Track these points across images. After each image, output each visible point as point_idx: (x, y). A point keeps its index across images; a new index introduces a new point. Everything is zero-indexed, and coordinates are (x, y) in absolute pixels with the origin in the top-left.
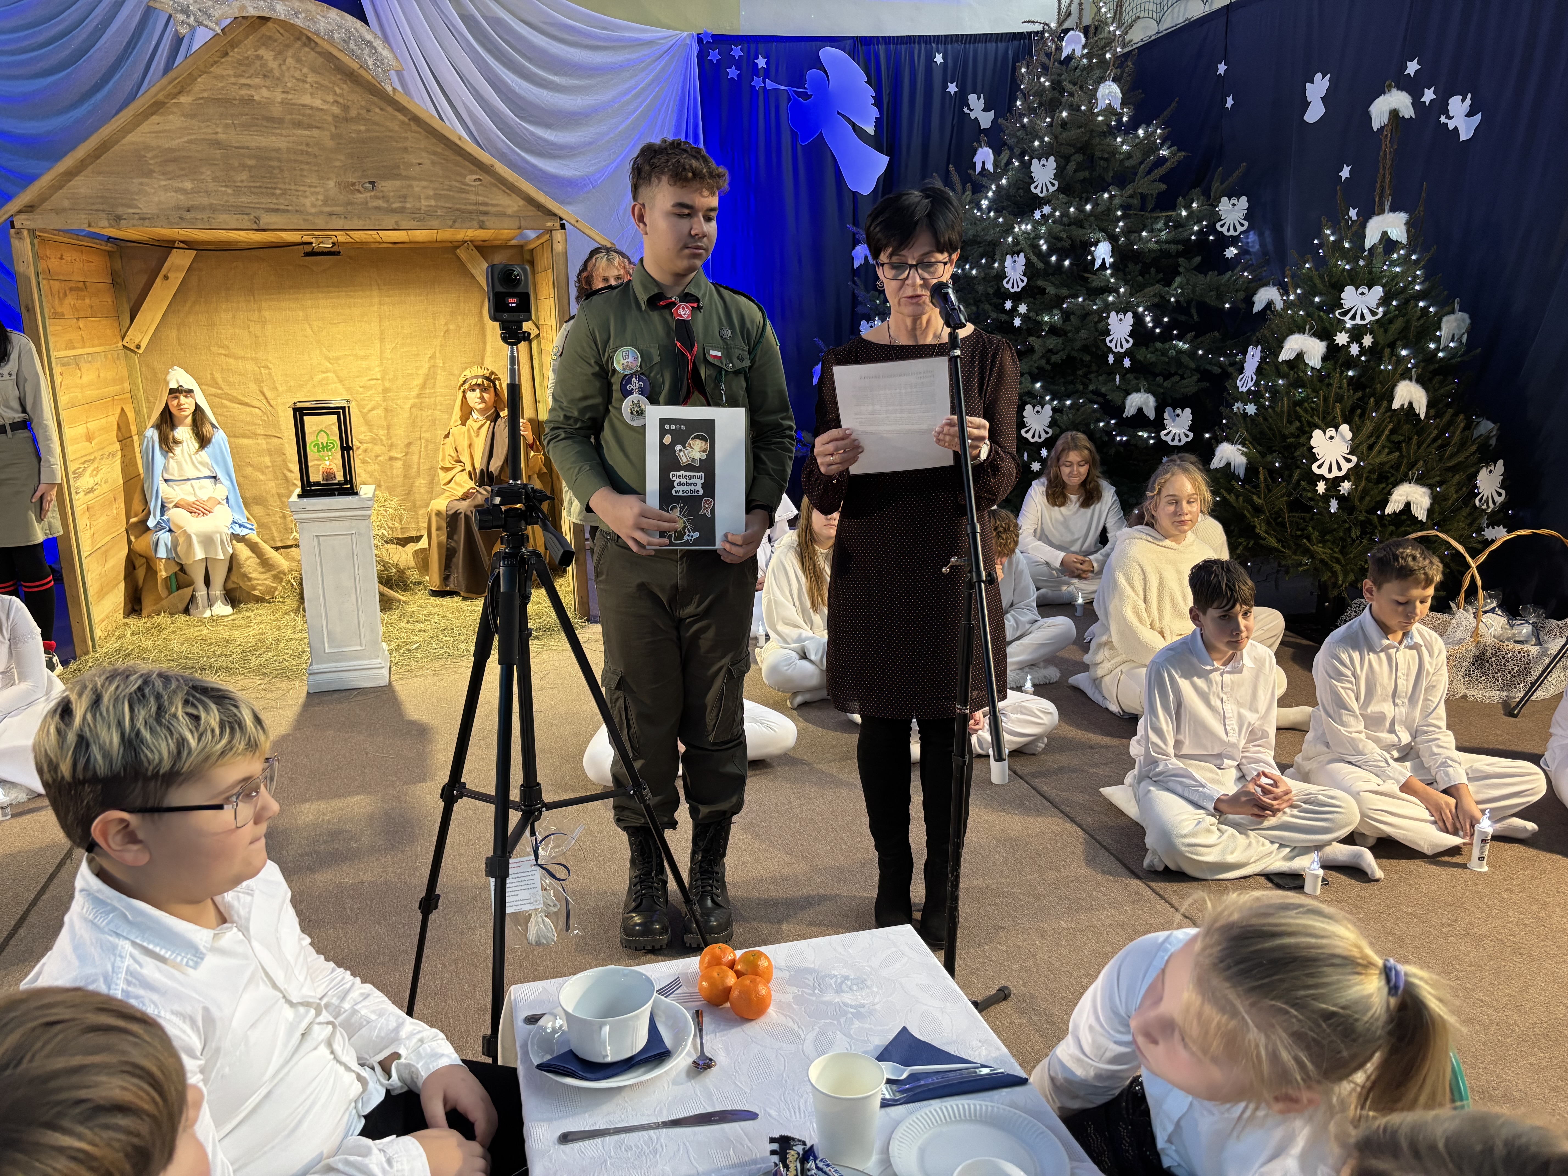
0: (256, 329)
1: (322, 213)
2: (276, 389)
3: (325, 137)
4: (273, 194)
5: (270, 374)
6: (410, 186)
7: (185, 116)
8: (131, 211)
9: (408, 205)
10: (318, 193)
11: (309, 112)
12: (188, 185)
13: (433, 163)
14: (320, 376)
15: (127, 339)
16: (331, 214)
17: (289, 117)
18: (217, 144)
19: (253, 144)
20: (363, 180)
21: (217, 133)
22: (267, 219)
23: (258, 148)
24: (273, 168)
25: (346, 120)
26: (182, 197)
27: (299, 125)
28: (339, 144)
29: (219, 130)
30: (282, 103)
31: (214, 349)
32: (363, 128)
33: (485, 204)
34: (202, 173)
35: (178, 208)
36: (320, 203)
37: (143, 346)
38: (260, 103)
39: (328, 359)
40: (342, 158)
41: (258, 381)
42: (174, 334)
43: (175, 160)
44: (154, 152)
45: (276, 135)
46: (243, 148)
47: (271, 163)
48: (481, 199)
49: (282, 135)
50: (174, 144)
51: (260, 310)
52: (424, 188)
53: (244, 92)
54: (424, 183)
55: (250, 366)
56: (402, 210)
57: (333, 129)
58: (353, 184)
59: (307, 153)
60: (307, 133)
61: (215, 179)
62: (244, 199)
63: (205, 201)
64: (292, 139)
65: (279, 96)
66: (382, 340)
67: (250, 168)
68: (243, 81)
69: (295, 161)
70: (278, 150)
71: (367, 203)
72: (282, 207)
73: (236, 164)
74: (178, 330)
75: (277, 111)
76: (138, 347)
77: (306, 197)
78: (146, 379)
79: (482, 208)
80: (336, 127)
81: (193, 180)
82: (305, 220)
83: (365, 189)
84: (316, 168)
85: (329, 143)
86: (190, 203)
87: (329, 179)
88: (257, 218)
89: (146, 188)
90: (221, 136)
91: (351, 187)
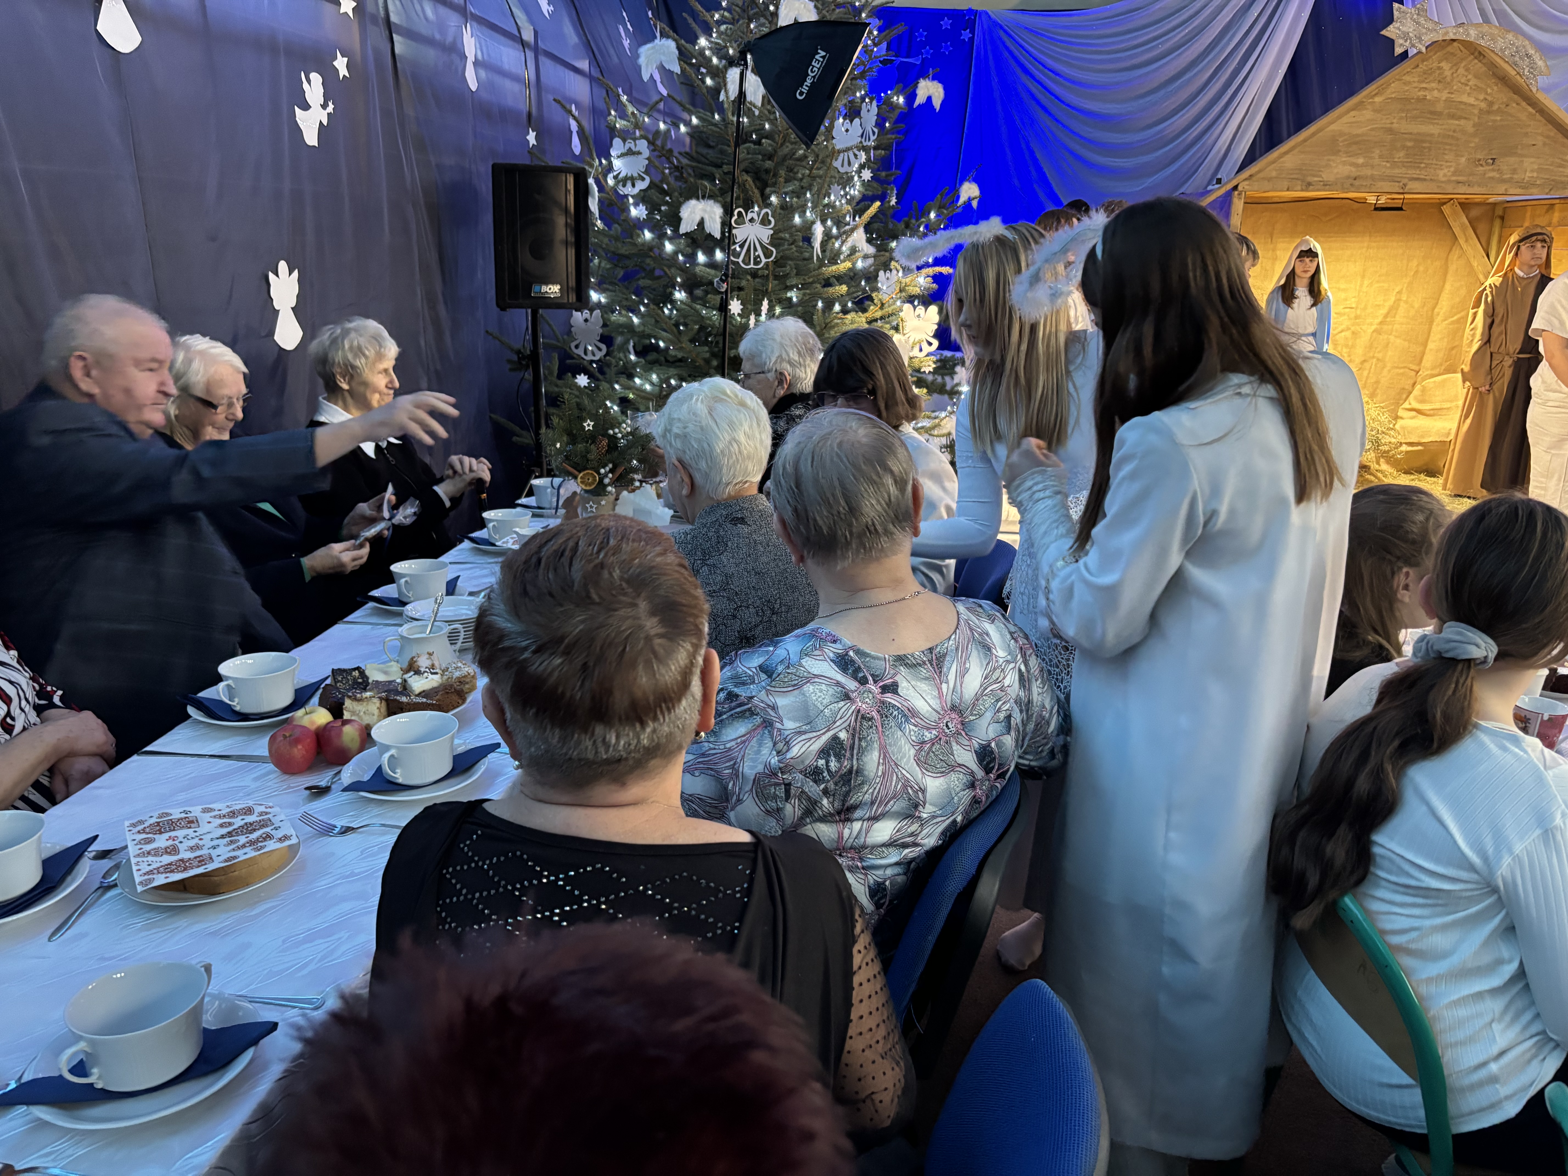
1: (1449, 181)
3: (1468, 126)
4: (1419, 167)
6: (1522, 162)
7: (1374, 111)
8: (1316, 179)
9: (1516, 177)
10: (1450, 166)
11: (1463, 107)
12: (1361, 161)
13: (1545, 143)
17: (1447, 111)
18: (1390, 131)
19: (1415, 131)
20: (1487, 157)
21: (1392, 123)
22: (1412, 186)
23: (1419, 134)
24: (1424, 148)
25: (1489, 112)
26: (1353, 169)
27: (1452, 116)
28: (1477, 130)
29: (1395, 121)
30: (1445, 100)
32: (1499, 118)
34: (1373, 152)
35: (1348, 177)
36: (1450, 174)
38: (1430, 101)
40: (1476, 140)
43: (1357, 143)
44: (1345, 137)
45: (1433, 124)
46: (1408, 134)
47: (1424, 145)
49: (1438, 124)
50: (1360, 131)
52: (1532, 163)
53: (1421, 93)
54: (1533, 160)
57: (1476, 119)
58: (1479, 160)
59: (1452, 137)
60: (1457, 122)
61: (1381, 157)
62: (1397, 171)
63: (1368, 172)
64: (1444, 127)
65: (1445, 95)
67: (1408, 148)
68: (1424, 85)
69: (1442, 143)
70: (1432, 135)
73: (1399, 146)
75: (1439, 107)
77: (1441, 169)
80: (1479, 118)
81: (1365, 157)
82: (1438, 187)
83: (1487, 164)
84: (1454, 148)
85: (1471, 130)
86: (1358, 173)
87: (1462, 156)
88: (1405, 185)
89: (1331, 163)
90: (1395, 125)
91: (1478, 162)
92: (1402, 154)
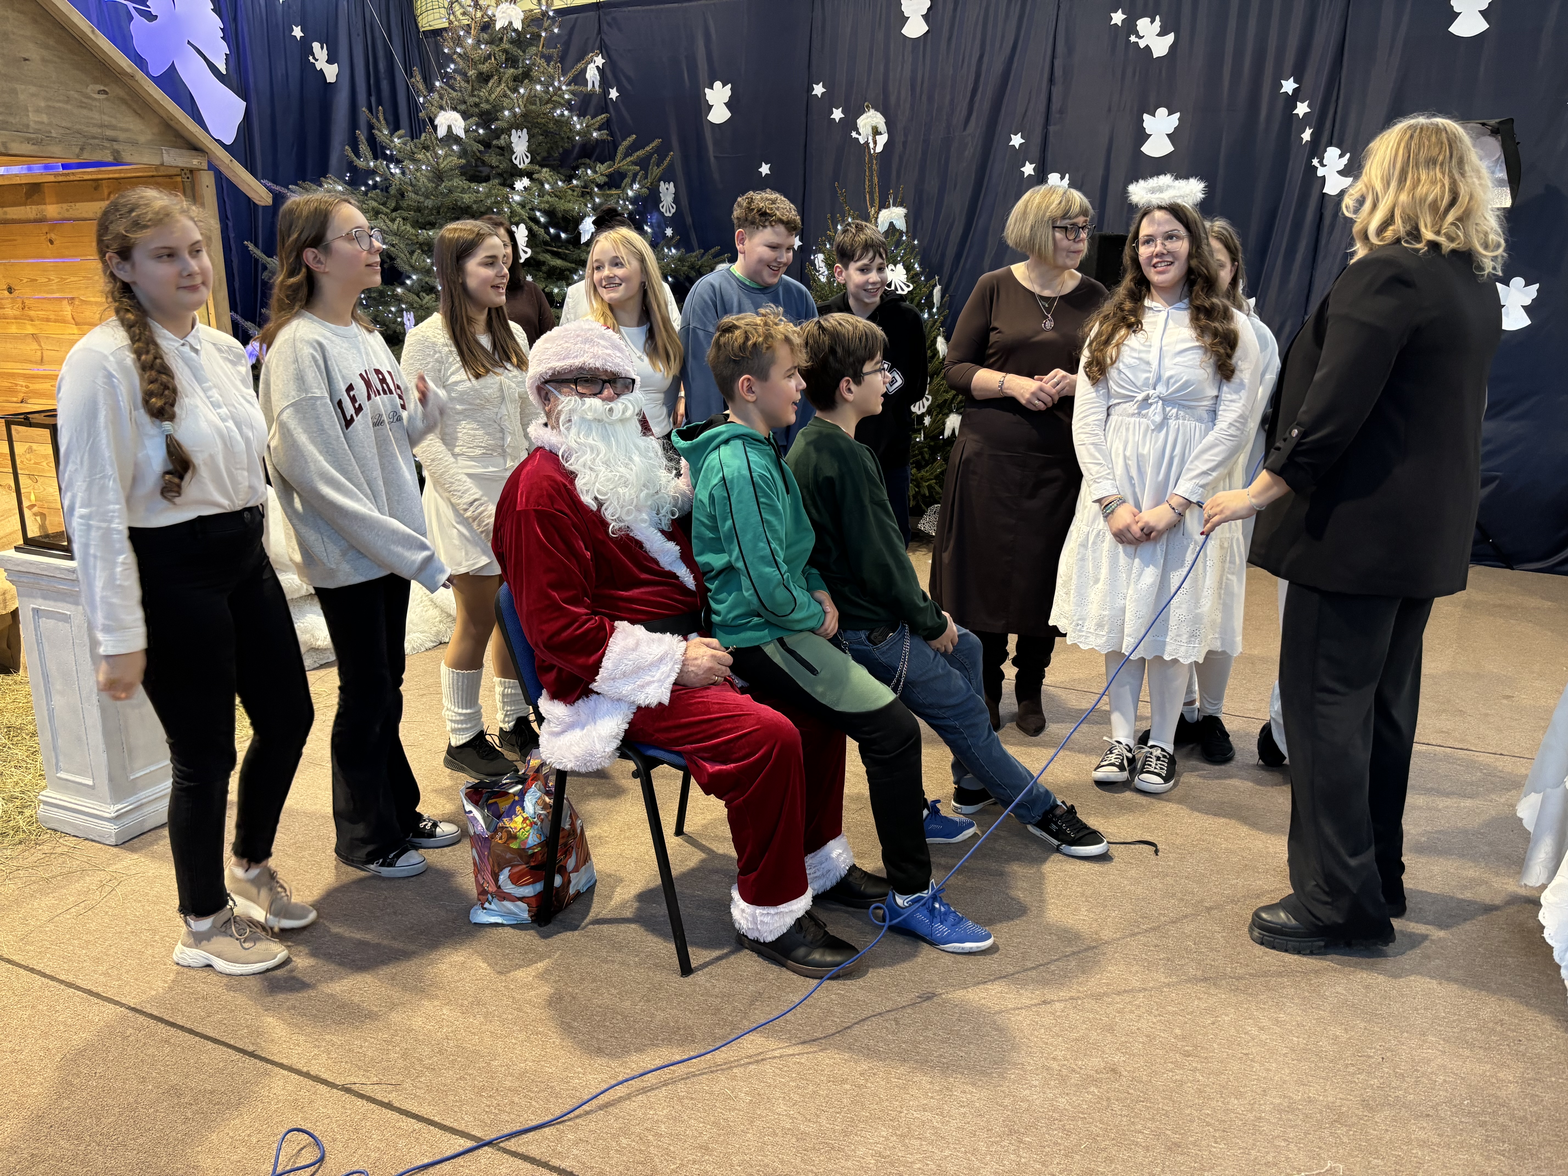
9: (11, 119)
13: (44, 60)
33: (113, 128)
48: (106, 119)
52: (33, 95)
54: (33, 89)
79: (109, 133)
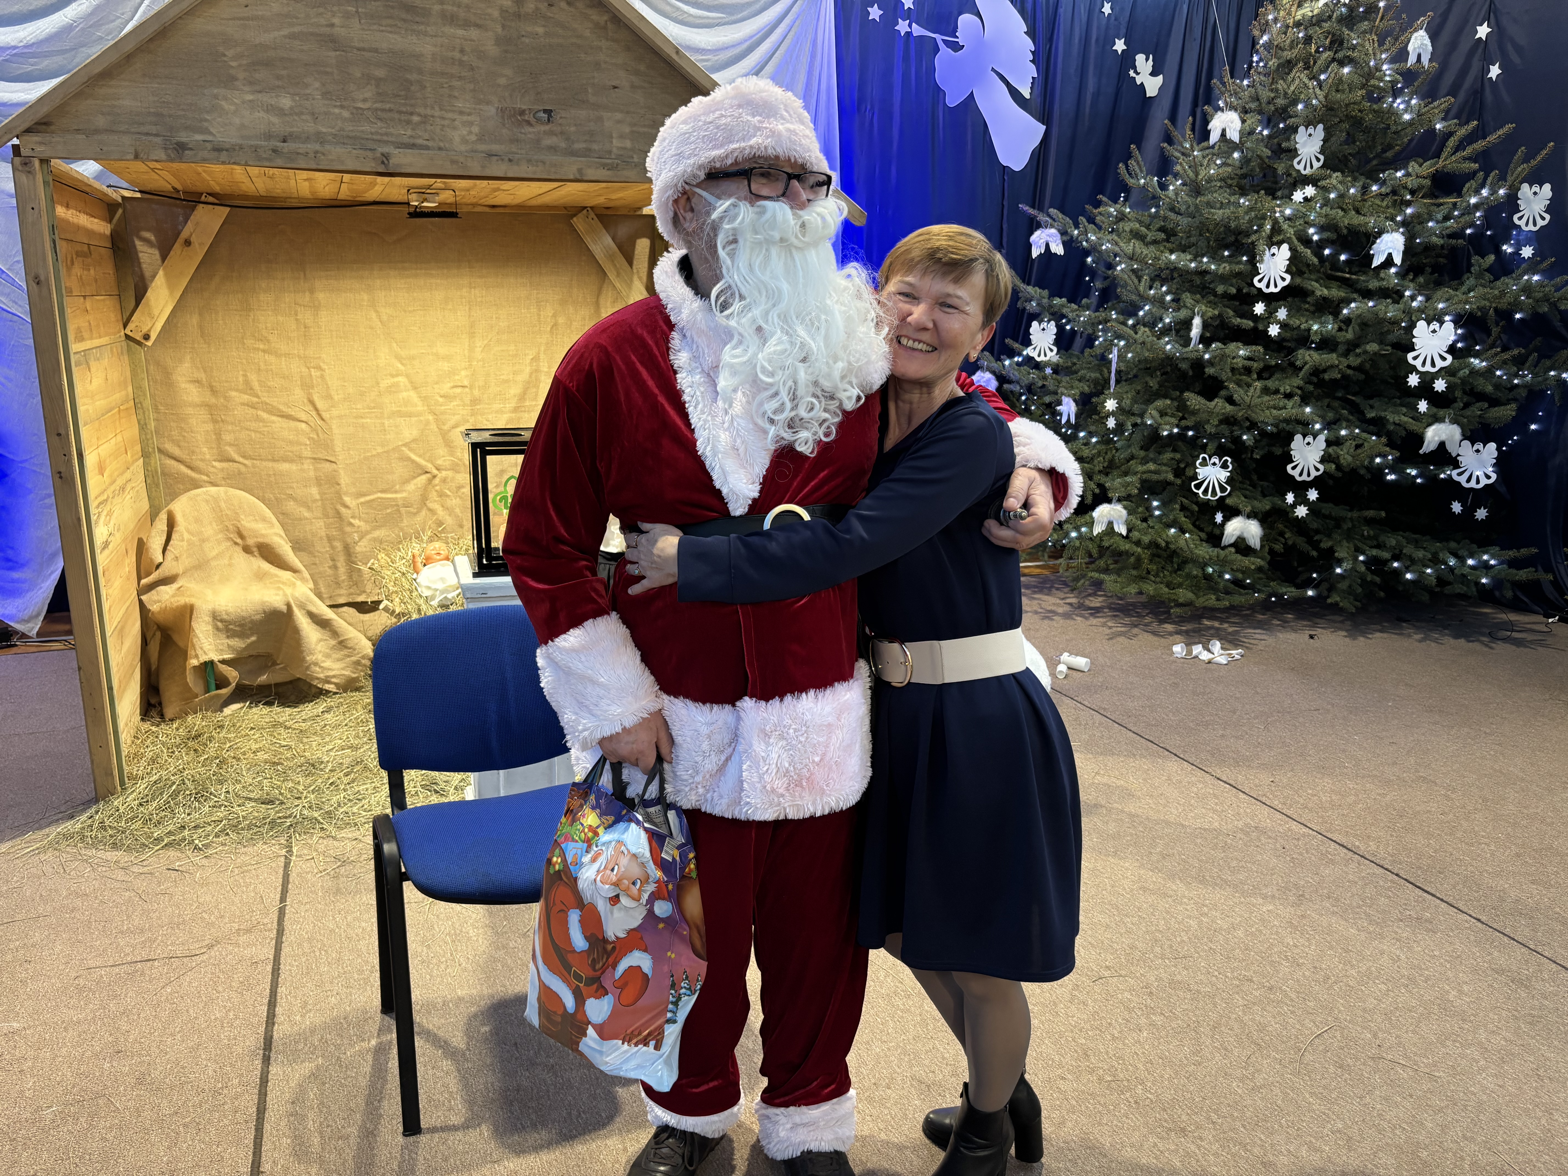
0: (306, 316)
1: (475, 152)
2: (329, 397)
3: (487, 41)
4: (408, 122)
5: (322, 377)
6: (600, 119)
8: (199, 137)
9: (595, 147)
10: (471, 124)
12: (286, 102)
13: (633, 87)
14: (390, 381)
15: (131, 326)
16: (490, 155)
17: (437, 7)
18: (332, 41)
19: (384, 46)
20: (536, 107)
21: (332, 25)
22: (402, 159)
23: (392, 52)
24: (411, 83)
25: (518, 16)
26: (275, 120)
27: (451, 19)
28: (506, 51)
29: (336, 21)
31: (249, 342)
32: (540, 30)
34: (307, 86)
35: (269, 136)
36: (473, 138)
37: (153, 336)
39: (399, 358)
40: (508, 72)
41: (307, 386)
42: (194, 320)
43: (268, 64)
44: (239, 49)
45: (418, 33)
46: (370, 50)
47: (408, 76)
49: (426, 34)
50: (266, 38)
51: (312, 291)
52: (619, 122)
54: (619, 116)
55: (296, 367)
56: (586, 153)
57: (499, 30)
58: (522, 113)
59: (461, 63)
60: (460, 32)
61: (326, 95)
62: (367, 128)
63: (310, 127)
64: (440, 40)
66: (472, 335)
67: (379, 81)
69: (443, 74)
70: (418, 56)
71: (538, 141)
72: (420, 141)
73: (359, 75)
74: (200, 314)
76: (147, 337)
77: (455, 128)
78: (155, 382)
80: (504, 27)
81: (292, 95)
82: (453, 162)
83: (538, 120)
84: (472, 86)
85: (492, 49)
86: (289, 129)
87: (488, 103)
88: (386, 156)
89: (223, 103)
90: (337, 31)
91: (518, 117)
92: (368, 92)
